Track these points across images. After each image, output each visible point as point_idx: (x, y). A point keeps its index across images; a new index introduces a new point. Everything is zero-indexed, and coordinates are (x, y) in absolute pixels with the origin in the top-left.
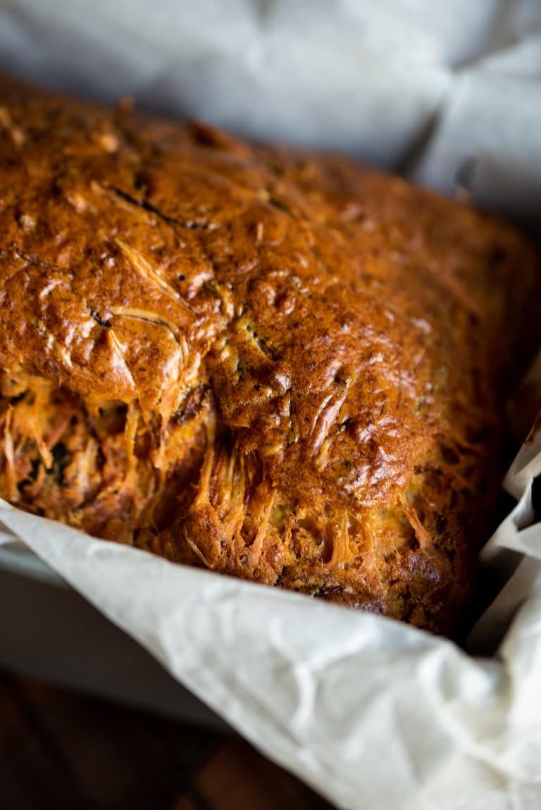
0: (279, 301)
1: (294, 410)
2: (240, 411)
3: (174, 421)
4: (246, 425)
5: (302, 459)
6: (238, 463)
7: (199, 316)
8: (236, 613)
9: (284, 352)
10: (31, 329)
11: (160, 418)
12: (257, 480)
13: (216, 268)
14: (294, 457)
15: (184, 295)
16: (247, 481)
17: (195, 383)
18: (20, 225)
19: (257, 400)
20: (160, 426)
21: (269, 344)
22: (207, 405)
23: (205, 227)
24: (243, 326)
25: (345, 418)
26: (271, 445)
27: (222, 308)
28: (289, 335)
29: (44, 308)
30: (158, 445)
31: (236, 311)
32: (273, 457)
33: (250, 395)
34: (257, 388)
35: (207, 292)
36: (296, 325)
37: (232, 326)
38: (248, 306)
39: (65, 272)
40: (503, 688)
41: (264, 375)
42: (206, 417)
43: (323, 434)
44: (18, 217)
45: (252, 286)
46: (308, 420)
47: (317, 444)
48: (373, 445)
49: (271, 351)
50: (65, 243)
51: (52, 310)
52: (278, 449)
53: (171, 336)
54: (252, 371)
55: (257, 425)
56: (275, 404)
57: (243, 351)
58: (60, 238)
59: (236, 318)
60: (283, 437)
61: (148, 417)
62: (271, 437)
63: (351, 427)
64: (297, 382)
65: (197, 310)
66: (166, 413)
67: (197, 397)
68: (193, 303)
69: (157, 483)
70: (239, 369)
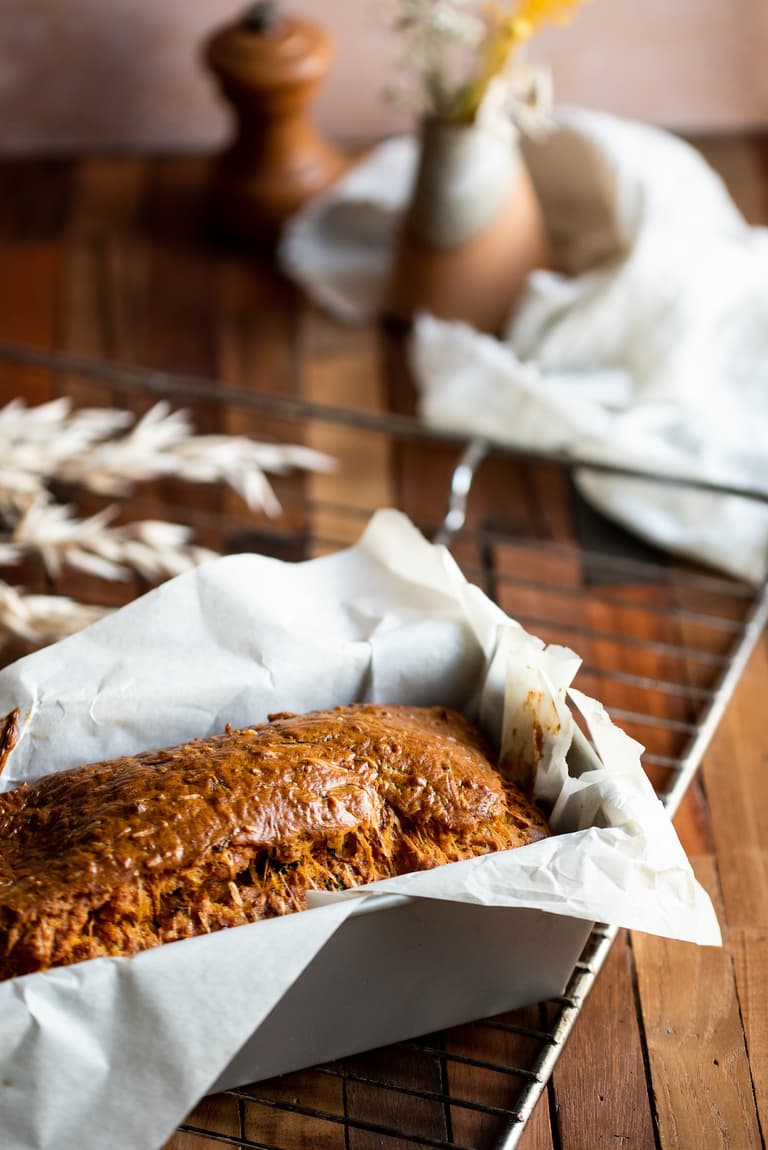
0: (394, 749)
1: (436, 790)
2: (412, 805)
3: (382, 828)
4: (419, 809)
5: (456, 808)
6: (422, 833)
7: (364, 773)
8: (495, 863)
9: (412, 769)
10: (297, 815)
11: (374, 830)
12: (437, 834)
13: (354, 750)
14: (452, 809)
15: (349, 768)
16: (432, 839)
17: (380, 807)
18: (255, 774)
19: (416, 795)
20: (376, 835)
21: (403, 769)
22: (392, 813)
23: (333, 737)
24: (385, 767)
25: (460, 782)
26: (437, 810)
27: (370, 766)
28: (409, 761)
29: (295, 802)
30: (381, 845)
31: (377, 763)
32: (442, 815)
33: (412, 795)
34: (412, 790)
35: (358, 762)
36: (409, 755)
37: (380, 771)
38: (382, 758)
39: (292, 783)
40: (628, 829)
41: (413, 782)
42: (395, 820)
43: (456, 794)
44: (251, 772)
45: (376, 749)
46: (446, 790)
47: (457, 798)
48: (481, 788)
49: (405, 771)
50: (282, 771)
51: (299, 801)
52: (442, 810)
53: (357, 788)
54: (405, 784)
55: (424, 806)
56: (426, 792)
57: (394, 779)
58: (277, 771)
59: (380, 767)
60: (440, 803)
61: (368, 833)
62: (435, 807)
63: (467, 784)
64: (429, 778)
65: (361, 771)
66: (376, 826)
67: (385, 811)
68: (357, 770)
69: (389, 867)
70: (397, 787)
